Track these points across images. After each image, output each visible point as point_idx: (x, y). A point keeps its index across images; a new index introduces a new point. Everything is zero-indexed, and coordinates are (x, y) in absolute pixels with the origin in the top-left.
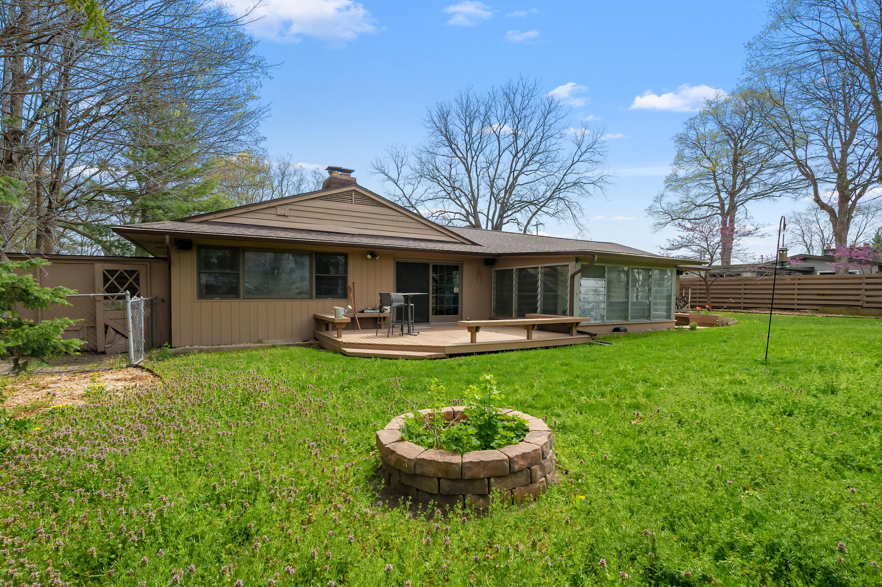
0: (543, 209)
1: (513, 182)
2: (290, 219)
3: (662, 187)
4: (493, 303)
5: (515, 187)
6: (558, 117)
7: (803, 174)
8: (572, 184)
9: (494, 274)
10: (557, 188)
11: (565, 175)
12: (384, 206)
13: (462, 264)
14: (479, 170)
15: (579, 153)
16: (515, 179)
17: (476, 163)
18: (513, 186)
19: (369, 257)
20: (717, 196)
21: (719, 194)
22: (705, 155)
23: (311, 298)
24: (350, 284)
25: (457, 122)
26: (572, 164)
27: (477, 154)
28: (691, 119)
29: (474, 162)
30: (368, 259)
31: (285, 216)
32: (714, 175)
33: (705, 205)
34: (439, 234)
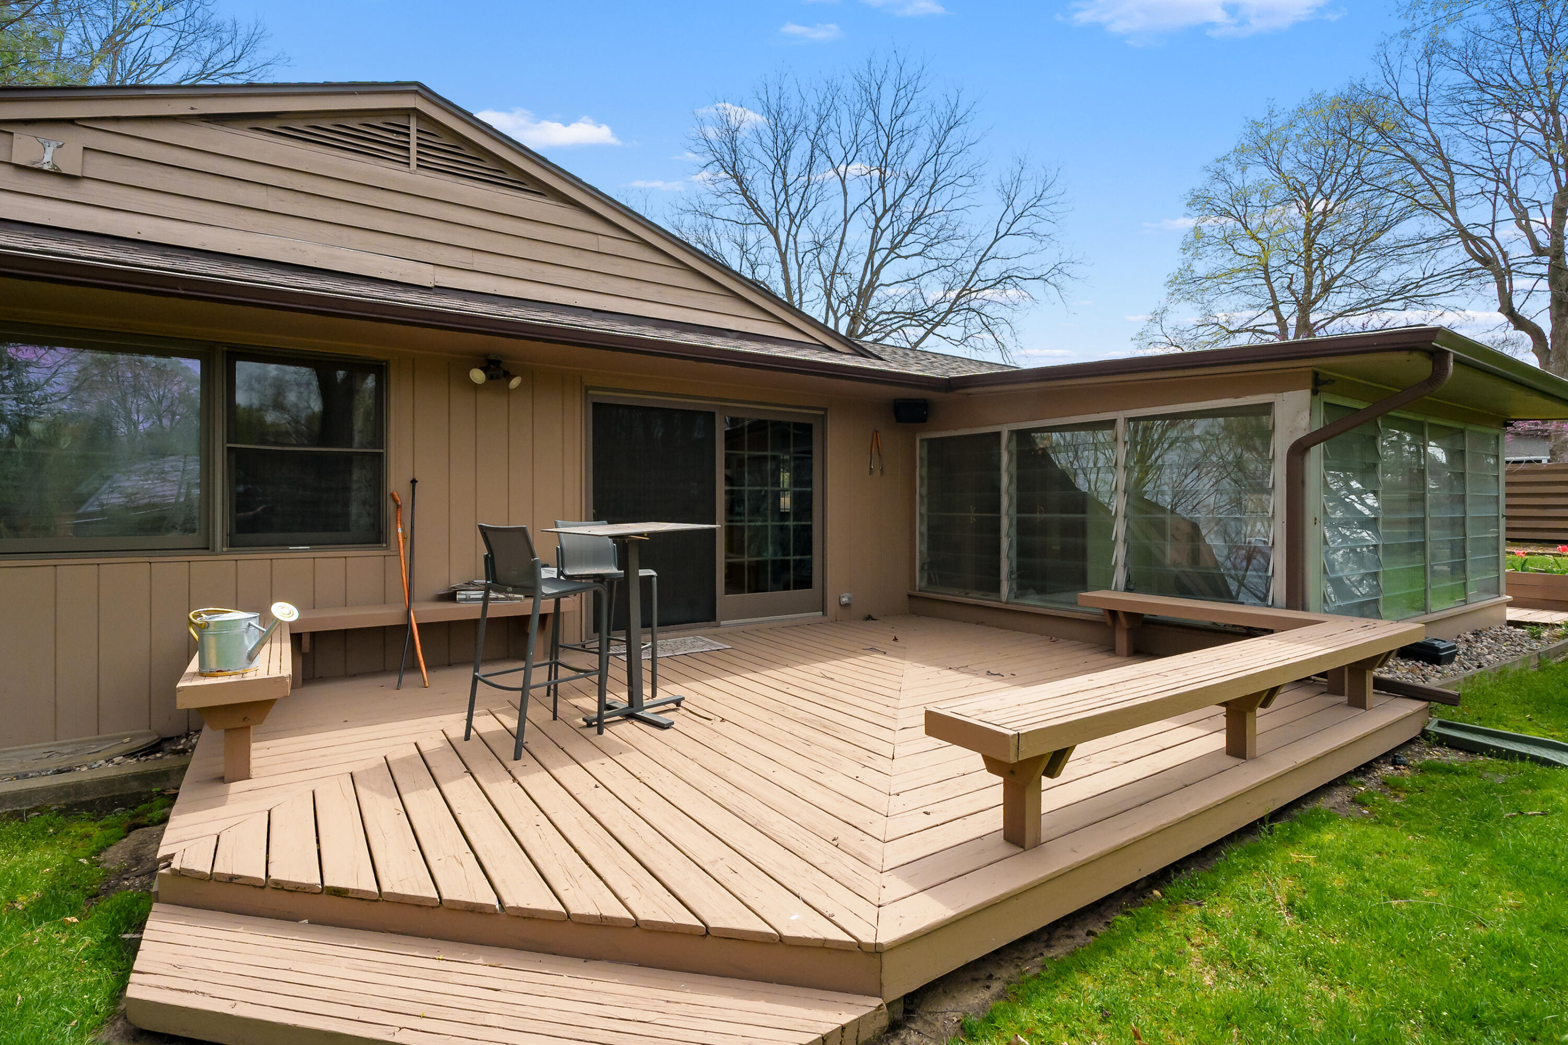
0: (938, 330)
1: (871, 281)
2: (87, 192)
3: (1162, 293)
4: (920, 546)
5: (874, 289)
6: (966, 143)
7: (1475, 257)
8: (992, 282)
9: (920, 452)
10: (964, 289)
11: (980, 262)
12: (544, 190)
13: (824, 418)
14: (800, 255)
15: (1009, 217)
16: (876, 273)
17: (795, 239)
18: (872, 286)
19: (478, 376)
20: (1271, 312)
21: (1275, 308)
22: (1246, 228)
23: (207, 548)
24: (397, 483)
25: (758, 152)
26: (996, 240)
27: (797, 221)
28: (1218, 161)
29: (791, 238)
30: (475, 387)
31: (56, 174)
32: (1266, 272)
33: (1247, 330)
34: (749, 312)
